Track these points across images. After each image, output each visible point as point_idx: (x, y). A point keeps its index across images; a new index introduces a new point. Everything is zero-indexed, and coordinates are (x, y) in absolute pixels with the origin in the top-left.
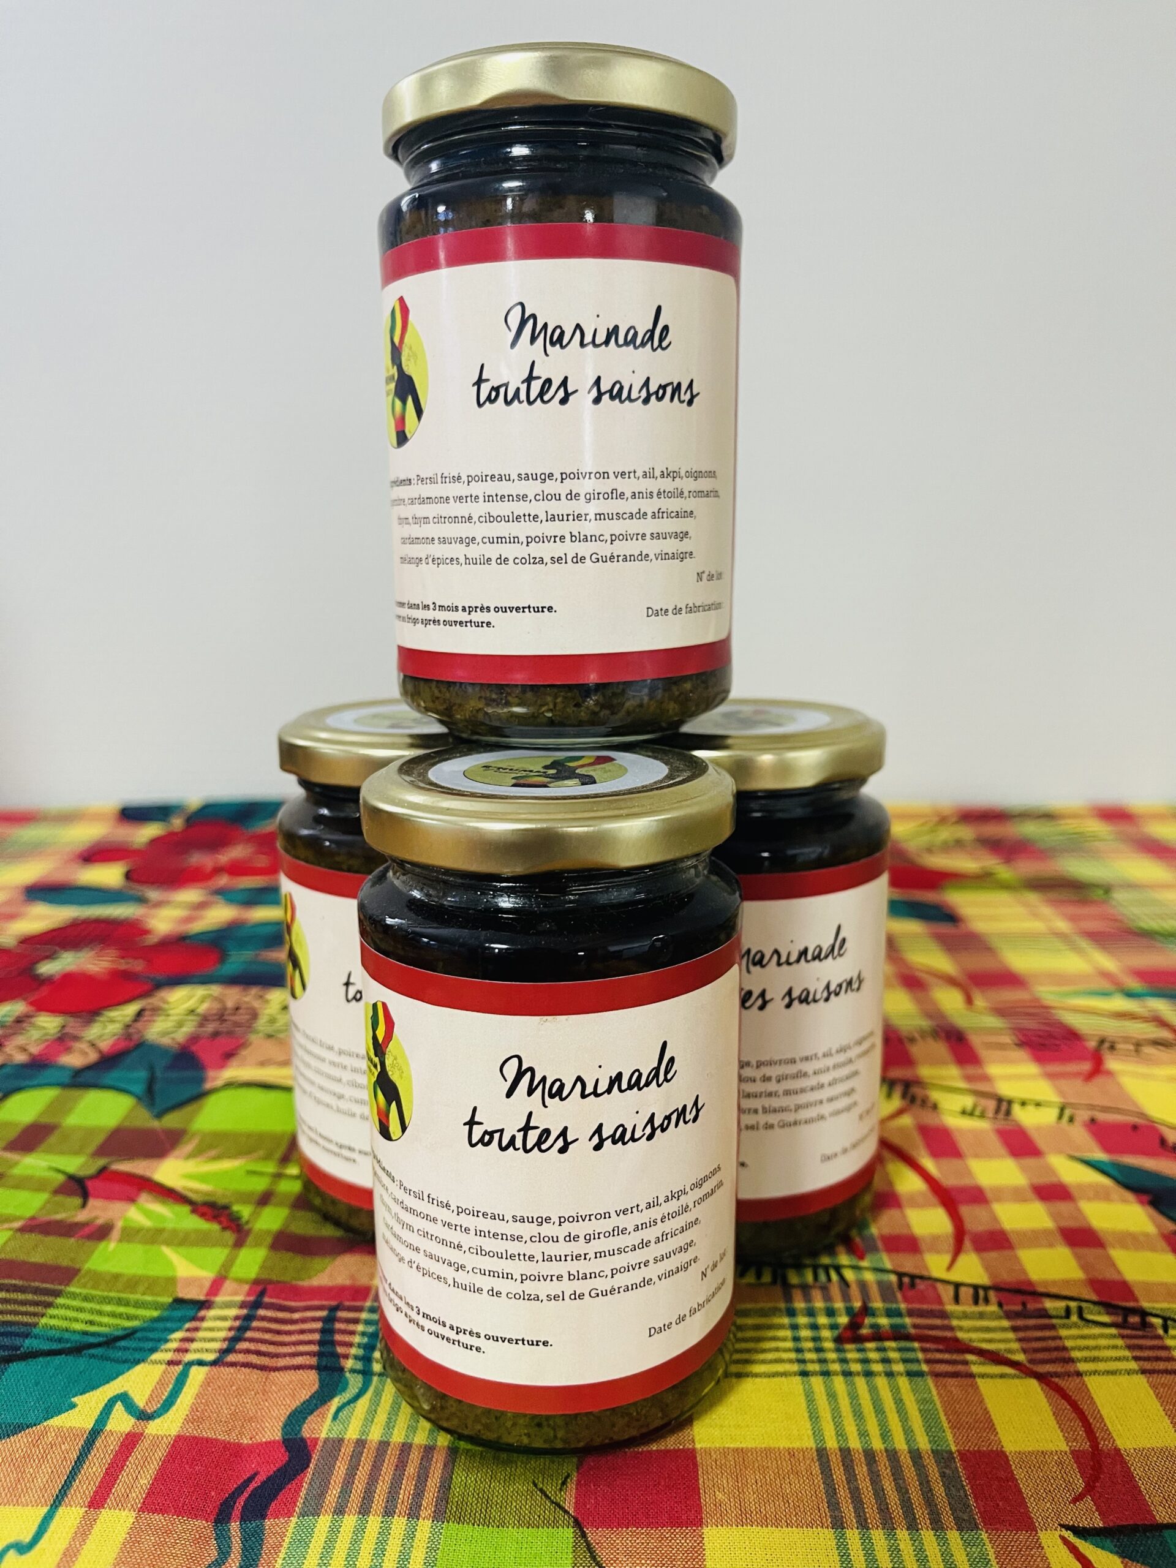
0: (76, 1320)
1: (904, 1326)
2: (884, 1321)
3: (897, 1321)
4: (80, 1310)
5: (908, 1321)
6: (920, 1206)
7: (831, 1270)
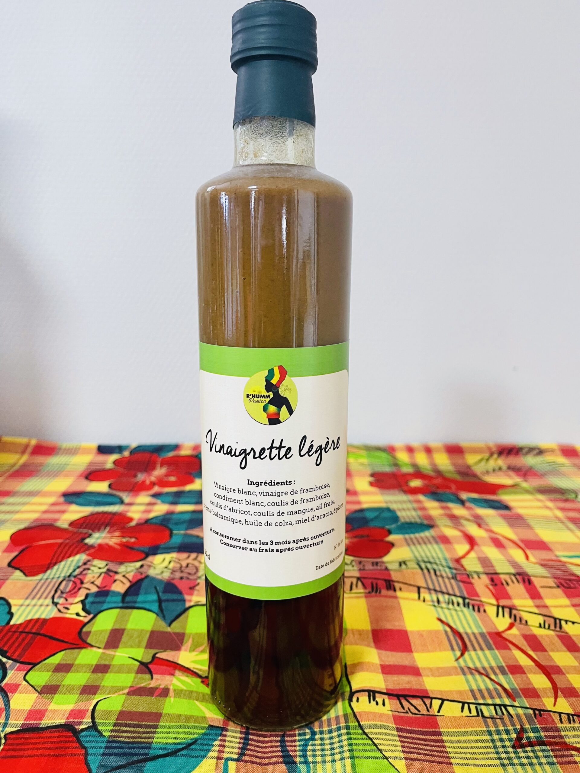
0: (169, 738)
1: (541, 737)
2: (531, 735)
3: (538, 734)
4: (169, 733)
5: (542, 734)
6: (534, 673)
7: (502, 708)
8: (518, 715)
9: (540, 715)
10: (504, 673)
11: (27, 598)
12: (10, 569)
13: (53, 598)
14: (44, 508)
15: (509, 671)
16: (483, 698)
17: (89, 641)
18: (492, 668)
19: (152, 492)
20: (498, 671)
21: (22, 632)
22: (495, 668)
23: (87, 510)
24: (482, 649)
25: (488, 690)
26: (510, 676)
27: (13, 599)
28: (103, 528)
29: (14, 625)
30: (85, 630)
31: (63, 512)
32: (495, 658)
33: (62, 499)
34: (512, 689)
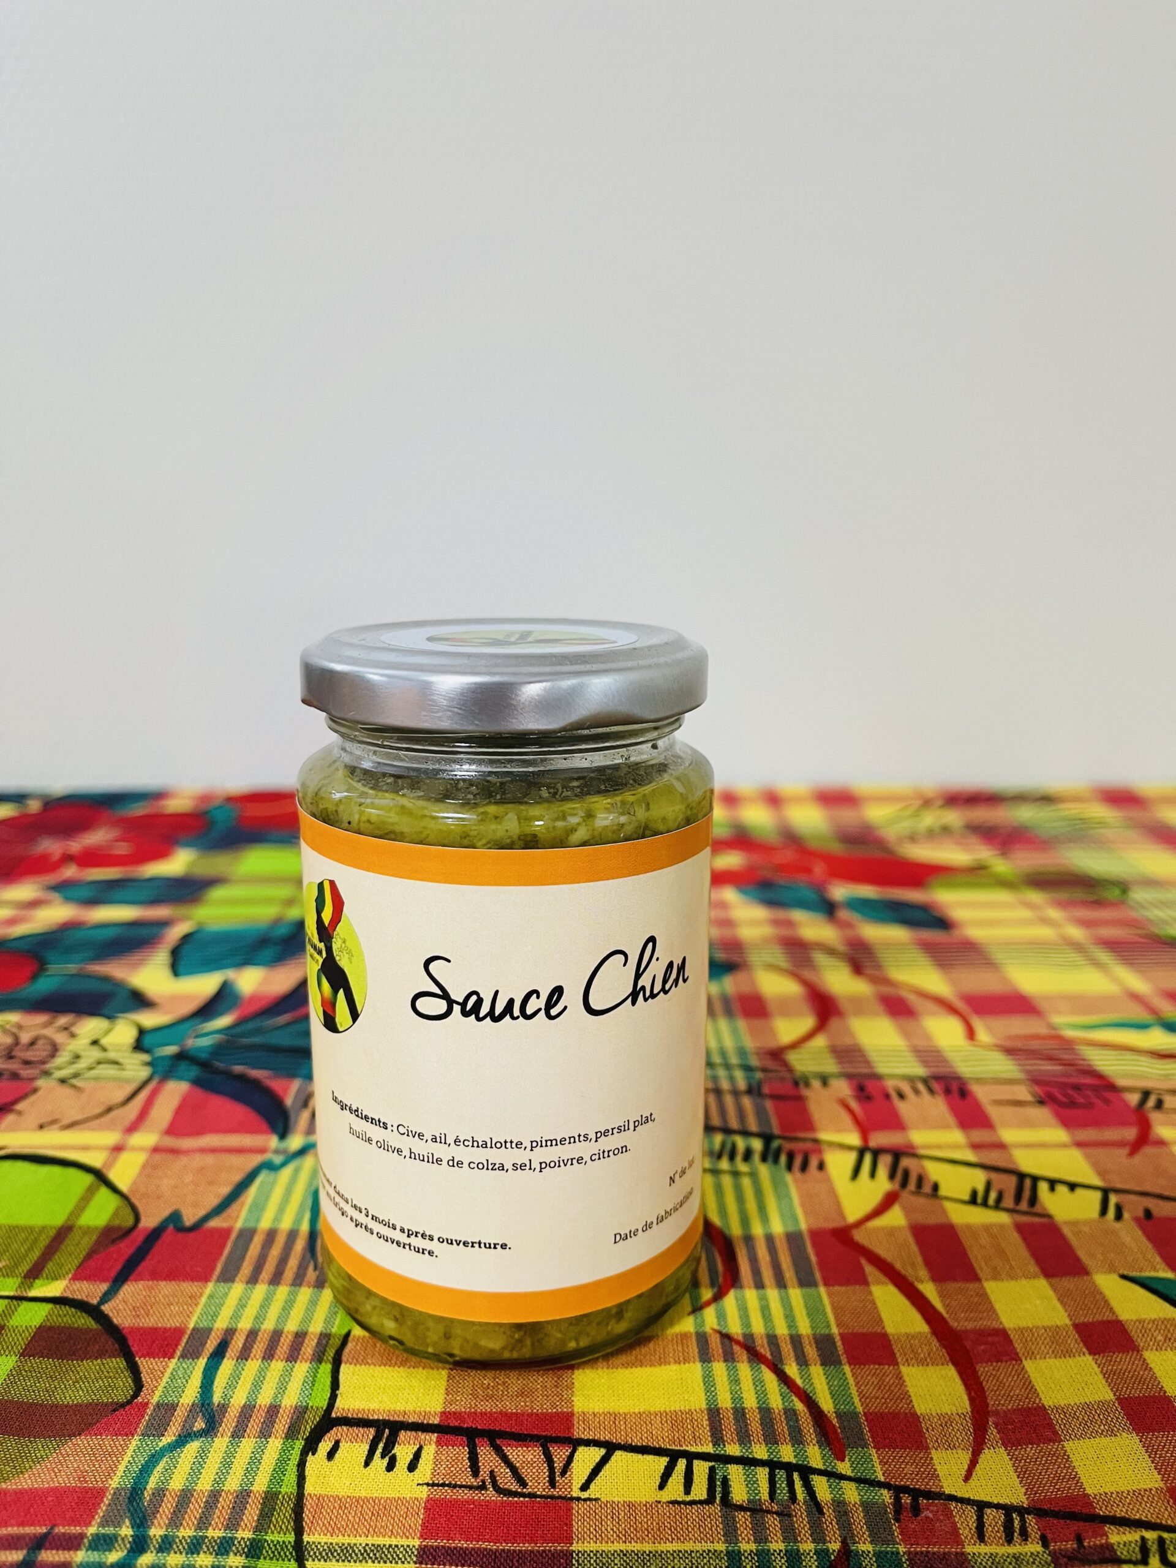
6: (923, 1362)
7: (796, 1476)
8: (841, 1507)
9: (916, 1510)
10: (829, 1359)
15: (846, 1352)
16: (744, 1438)
18: (796, 1341)
20: (811, 1352)
22: (805, 1341)
24: (781, 1284)
25: (765, 1412)
26: (847, 1369)
32: (814, 1311)
34: (838, 1415)
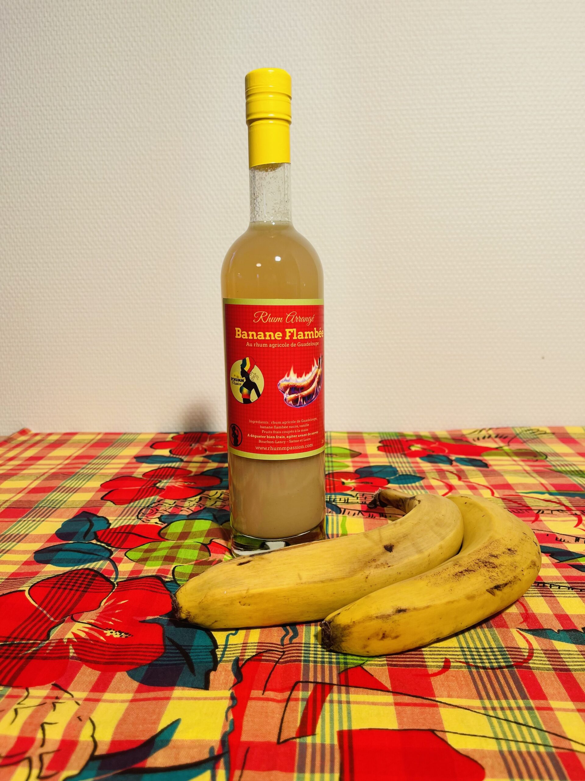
11: (119, 516)
12: (103, 501)
13: (138, 516)
14: (122, 466)
17: (166, 537)
19: (204, 455)
21: (119, 533)
23: (155, 466)
27: (109, 516)
28: (169, 477)
29: (112, 529)
30: (162, 532)
31: (137, 468)
33: (134, 460)
